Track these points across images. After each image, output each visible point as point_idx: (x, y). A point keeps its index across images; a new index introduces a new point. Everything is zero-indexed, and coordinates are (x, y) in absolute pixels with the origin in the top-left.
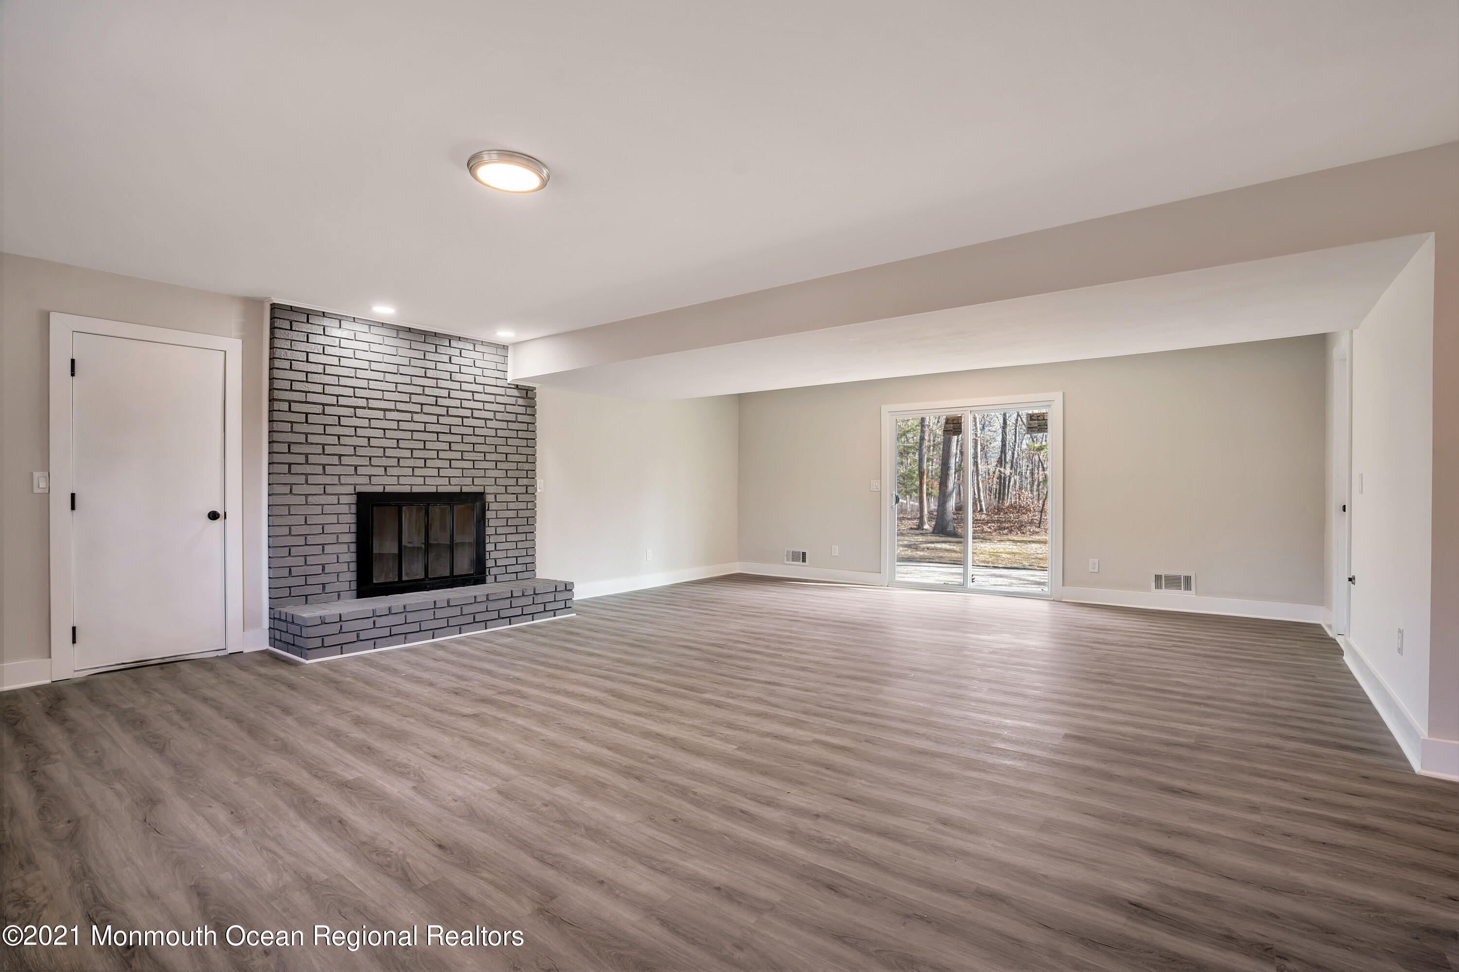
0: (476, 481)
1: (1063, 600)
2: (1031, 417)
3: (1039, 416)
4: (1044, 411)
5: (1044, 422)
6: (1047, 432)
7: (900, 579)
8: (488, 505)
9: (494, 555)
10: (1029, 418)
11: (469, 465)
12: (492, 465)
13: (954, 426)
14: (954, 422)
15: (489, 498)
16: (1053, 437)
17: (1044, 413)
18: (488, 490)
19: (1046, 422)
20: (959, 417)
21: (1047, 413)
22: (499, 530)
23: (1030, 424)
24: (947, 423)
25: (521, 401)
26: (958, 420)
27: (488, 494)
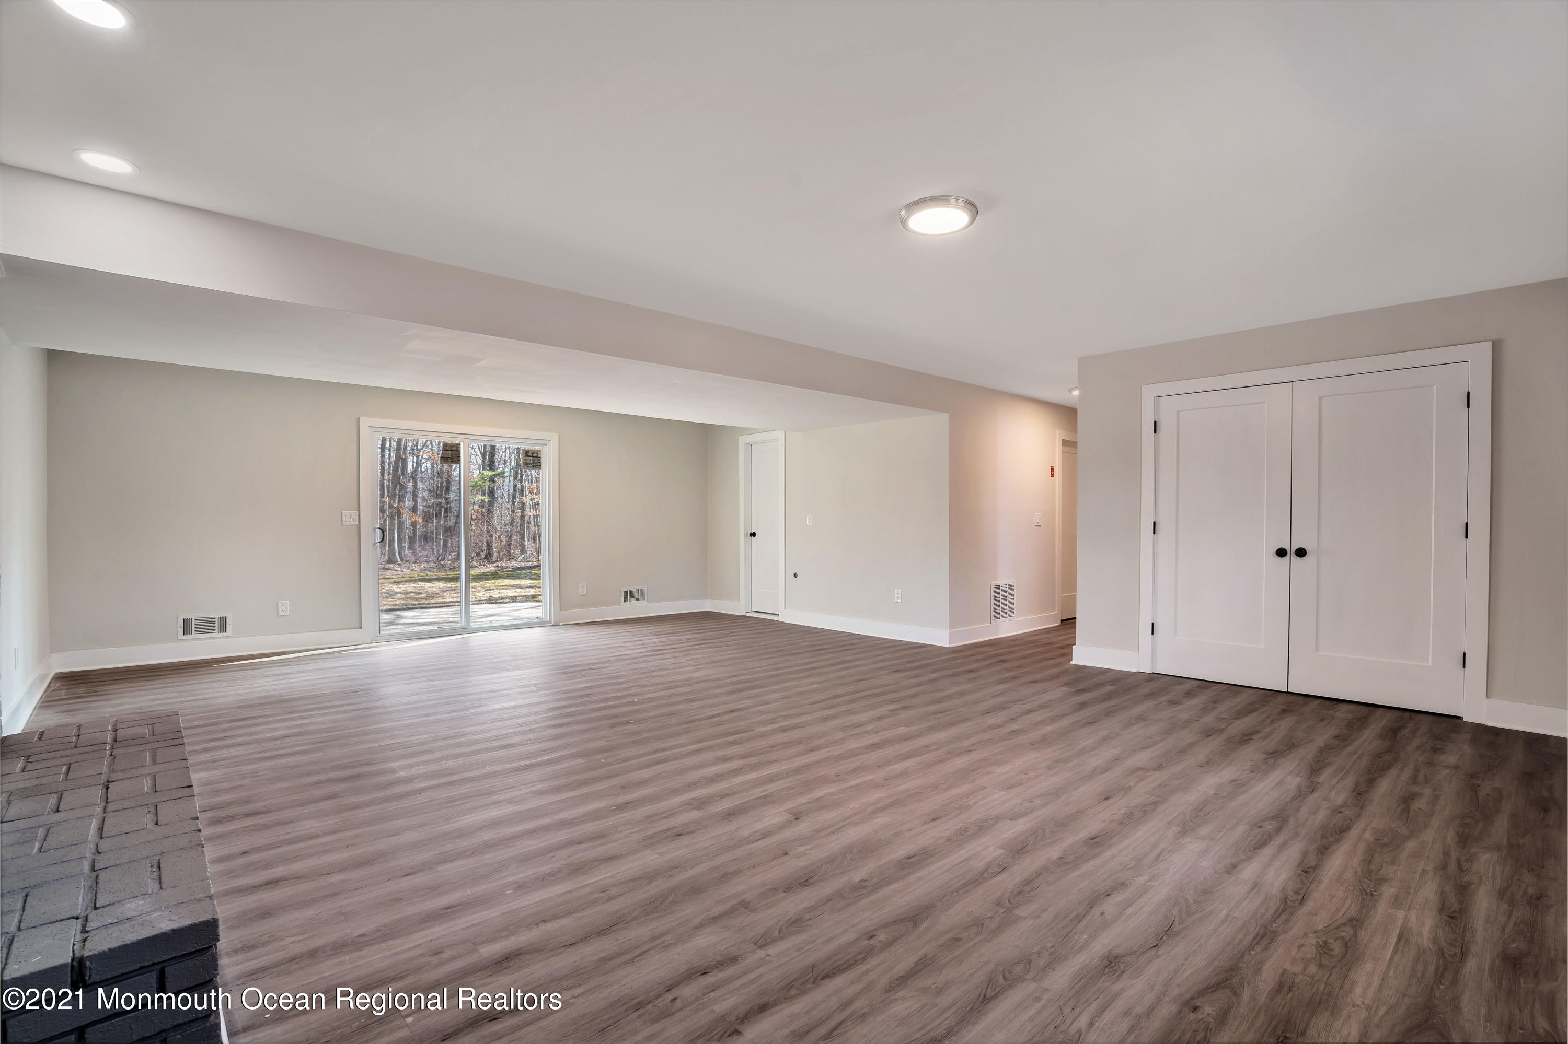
1: (561, 624)
2: (527, 453)
3: (534, 453)
4: (537, 448)
5: (537, 459)
6: (540, 469)
7: (386, 632)
10: (525, 454)
13: (451, 454)
14: (453, 449)
16: (548, 473)
17: (538, 451)
19: (539, 460)
20: (457, 444)
21: (540, 451)
23: (526, 460)
24: (444, 449)
26: (457, 447)
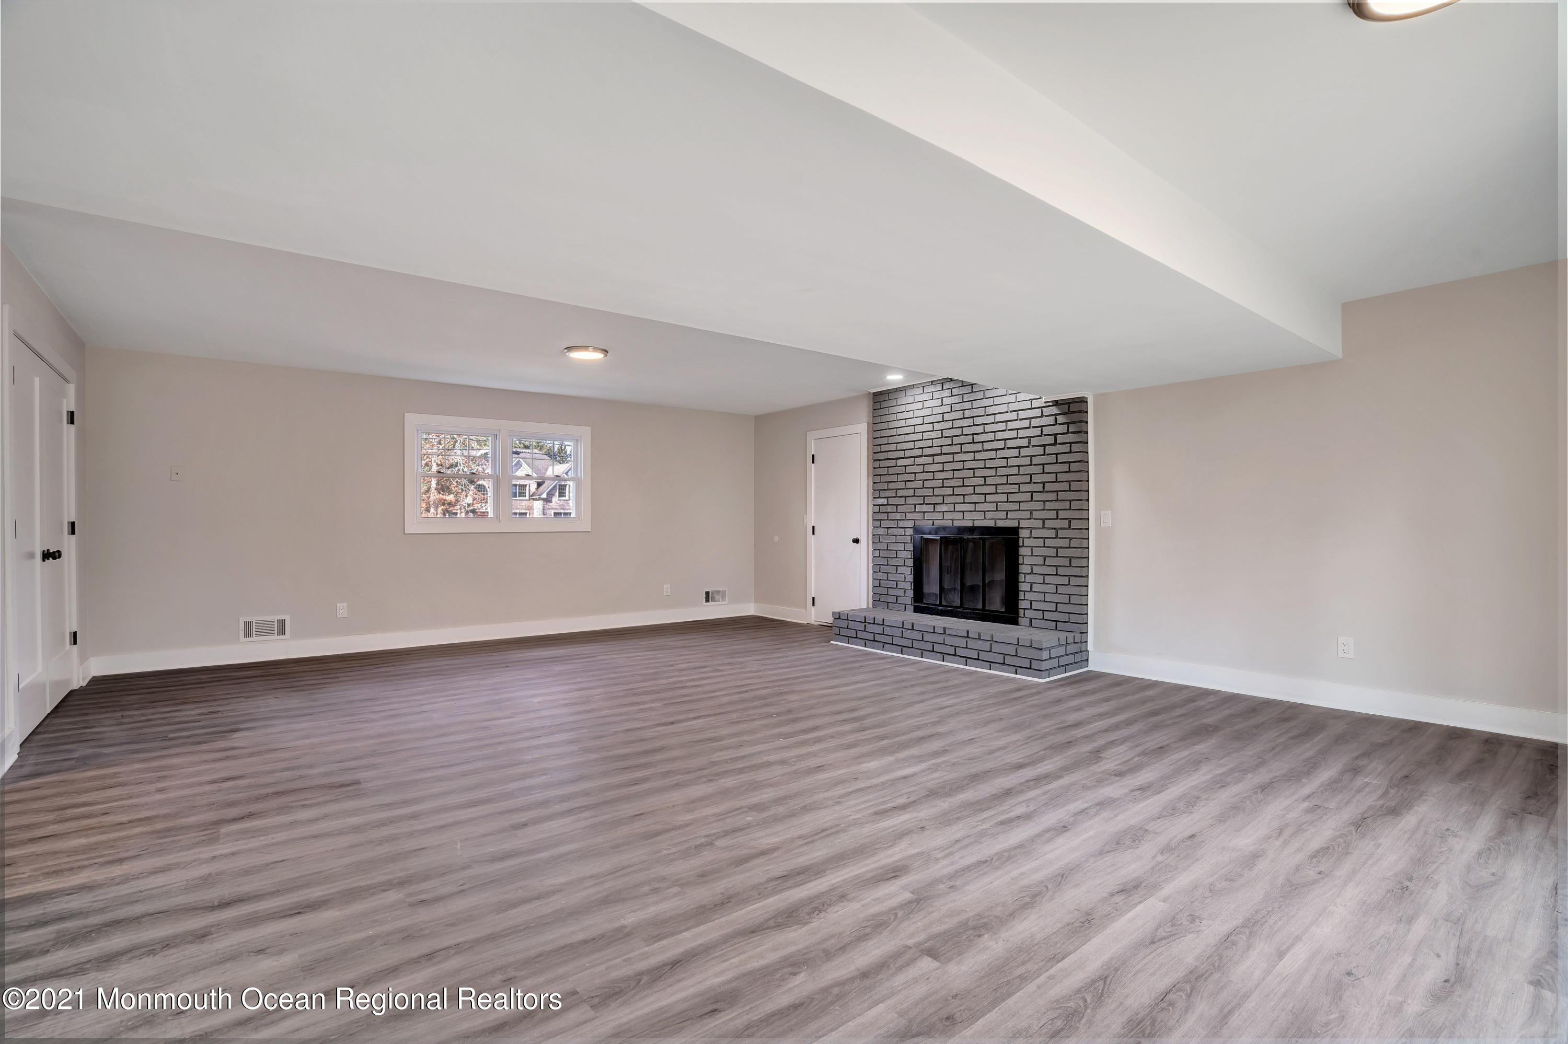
0: (1011, 515)
8: (1023, 541)
9: (1029, 596)
11: (1003, 498)
12: (1027, 497)
15: (1023, 533)
18: (1023, 524)
22: (1036, 570)
25: (1061, 419)
27: (1022, 528)
